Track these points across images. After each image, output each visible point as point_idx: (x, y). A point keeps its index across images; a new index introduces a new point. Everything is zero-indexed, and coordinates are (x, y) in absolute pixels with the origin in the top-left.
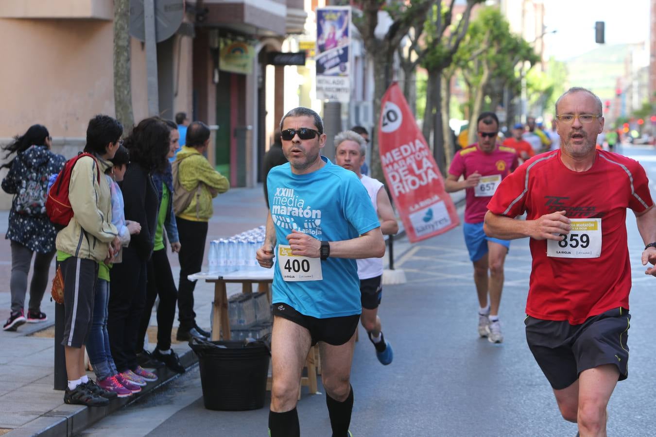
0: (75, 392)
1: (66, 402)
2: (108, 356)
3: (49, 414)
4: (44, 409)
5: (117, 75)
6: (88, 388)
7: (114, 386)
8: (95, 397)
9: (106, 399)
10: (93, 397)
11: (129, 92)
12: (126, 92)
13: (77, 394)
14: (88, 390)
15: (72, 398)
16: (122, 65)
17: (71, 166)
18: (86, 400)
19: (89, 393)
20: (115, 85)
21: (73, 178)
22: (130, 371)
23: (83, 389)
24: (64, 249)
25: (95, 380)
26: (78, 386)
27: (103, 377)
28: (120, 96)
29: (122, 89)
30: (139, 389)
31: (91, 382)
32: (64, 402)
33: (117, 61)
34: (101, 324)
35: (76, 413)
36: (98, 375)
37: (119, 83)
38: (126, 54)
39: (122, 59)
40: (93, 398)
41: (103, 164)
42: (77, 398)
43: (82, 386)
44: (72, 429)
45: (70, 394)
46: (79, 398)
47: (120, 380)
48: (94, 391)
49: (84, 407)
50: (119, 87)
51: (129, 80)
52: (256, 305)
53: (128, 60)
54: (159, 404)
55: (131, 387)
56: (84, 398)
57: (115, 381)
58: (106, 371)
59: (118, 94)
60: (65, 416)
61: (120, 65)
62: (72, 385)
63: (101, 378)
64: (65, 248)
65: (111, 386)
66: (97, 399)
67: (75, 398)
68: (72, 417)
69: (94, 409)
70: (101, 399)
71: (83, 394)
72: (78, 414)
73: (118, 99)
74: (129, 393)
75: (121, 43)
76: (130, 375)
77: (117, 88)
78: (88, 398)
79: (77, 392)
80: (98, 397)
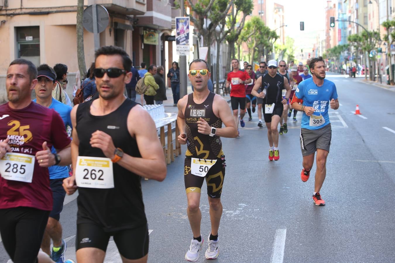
5: (78, 47)
11: (83, 54)
12: (82, 54)
16: (80, 43)
20: (78, 51)
33: (78, 42)
38: (82, 38)
39: (80, 41)
50: (79, 52)
51: (83, 49)
53: (83, 41)
59: (79, 55)
61: (79, 43)
73: (79, 58)
75: (80, 34)
77: (79, 53)
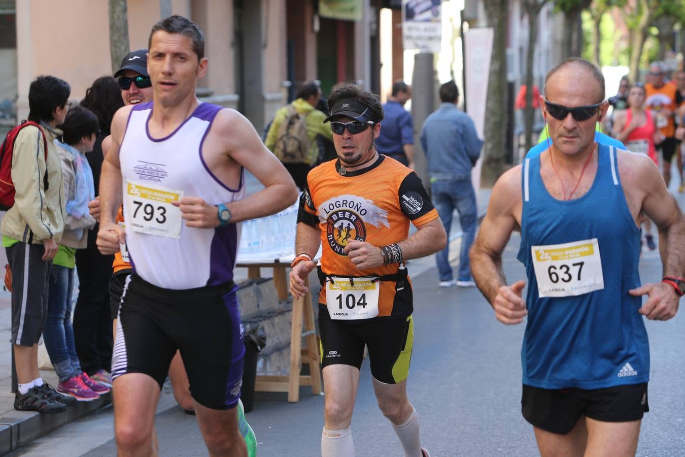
0: (27, 396)
1: (16, 408)
2: (71, 354)
5: (112, 27)
6: (43, 392)
7: (78, 388)
8: (50, 402)
9: (63, 405)
10: (47, 402)
12: (123, 48)
13: (30, 399)
14: (42, 394)
15: (23, 404)
16: (118, 16)
17: (13, 137)
18: (41, 406)
19: (43, 398)
20: (111, 40)
21: (15, 152)
22: (104, 371)
23: (36, 394)
24: (9, 234)
26: (30, 390)
27: (65, 378)
28: (116, 52)
29: (118, 44)
30: (106, 389)
31: (46, 386)
32: (13, 408)
33: (112, 12)
34: (61, 318)
35: (24, 420)
36: (60, 376)
37: (115, 38)
38: (122, 3)
39: (118, 9)
40: (49, 404)
41: (51, 133)
42: (29, 404)
43: (36, 390)
44: (19, 438)
45: (21, 399)
46: (32, 403)
48: (49, 395)
49: (37, 413)
51: (126, 33)
52: (258, 293)
53: (125, 10)
55: (98, 389)
56: (38, 403)
57: (80, 383)
58: (68, 371)
59: (114, 50)
60: (9, 423)
61: (115, 15)
62: (24, 389)
63: (63, 379)
64: (11, 233)
65: (75, 388)
66: (53, 404)
67: (27, 403)
68: (19, 425)
70: (57, 404)
71: (36, 399)
72: (26, 421)
73: (114, 56)
74: (95, 396)
76: (104, 376)
77: (114, 44)
78: (43, 404)
79: (30, 397)
80: (54, 402)
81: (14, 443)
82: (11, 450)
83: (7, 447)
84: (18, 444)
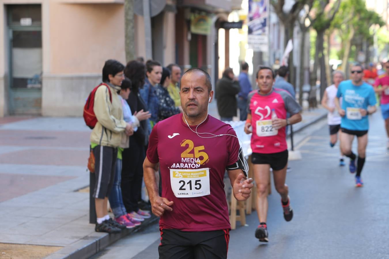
0: (101, 225)
1: (96, 231)
2: (121, 204)
3: (86, 238)
4: (83, 235)
6: (110, 223)
7: (125, 221)
9: (119, 229)
10: (112, 228)
15: (100, 228)
19: (109, 226)
22: (134, 212)
23: (106, 224)
25: (113, 218)
26: (103, 222)
30: (139, 223)
31: (111, 219)
34: (116, 185)
35: (102, 237)
36: (115, 215)
37: (128, 42)
38: (131, 24)
39: (130, 27)
42: (102, 229)
43: (106, 221)
44: (99, 246)
45: (98, 226)
46: (104, 228)
47: (128, 218)
48: (113, 224)
53: (133, 28)
54: (152, 232)
55: (135, 222)
56: (107, 228)
57: (125, 218)
58: (120, 212)
59: (127, 48)
60: (95, 239)
62: (100, 221)
63: (117, 216)
64: (94, 140)
65: (123, 221)
66: (114, 229)
68: (100, 240)
69: (113, 235)
70: (117, 229)
71: (106, 227)
73: (127, 51)
74: (133, 226)
76: (134, 215)
78: (109, 229)
79: (103, 225)
81: (98, 250)
82: (97, 253)
83: (95, 251)
84: (99, 249)
